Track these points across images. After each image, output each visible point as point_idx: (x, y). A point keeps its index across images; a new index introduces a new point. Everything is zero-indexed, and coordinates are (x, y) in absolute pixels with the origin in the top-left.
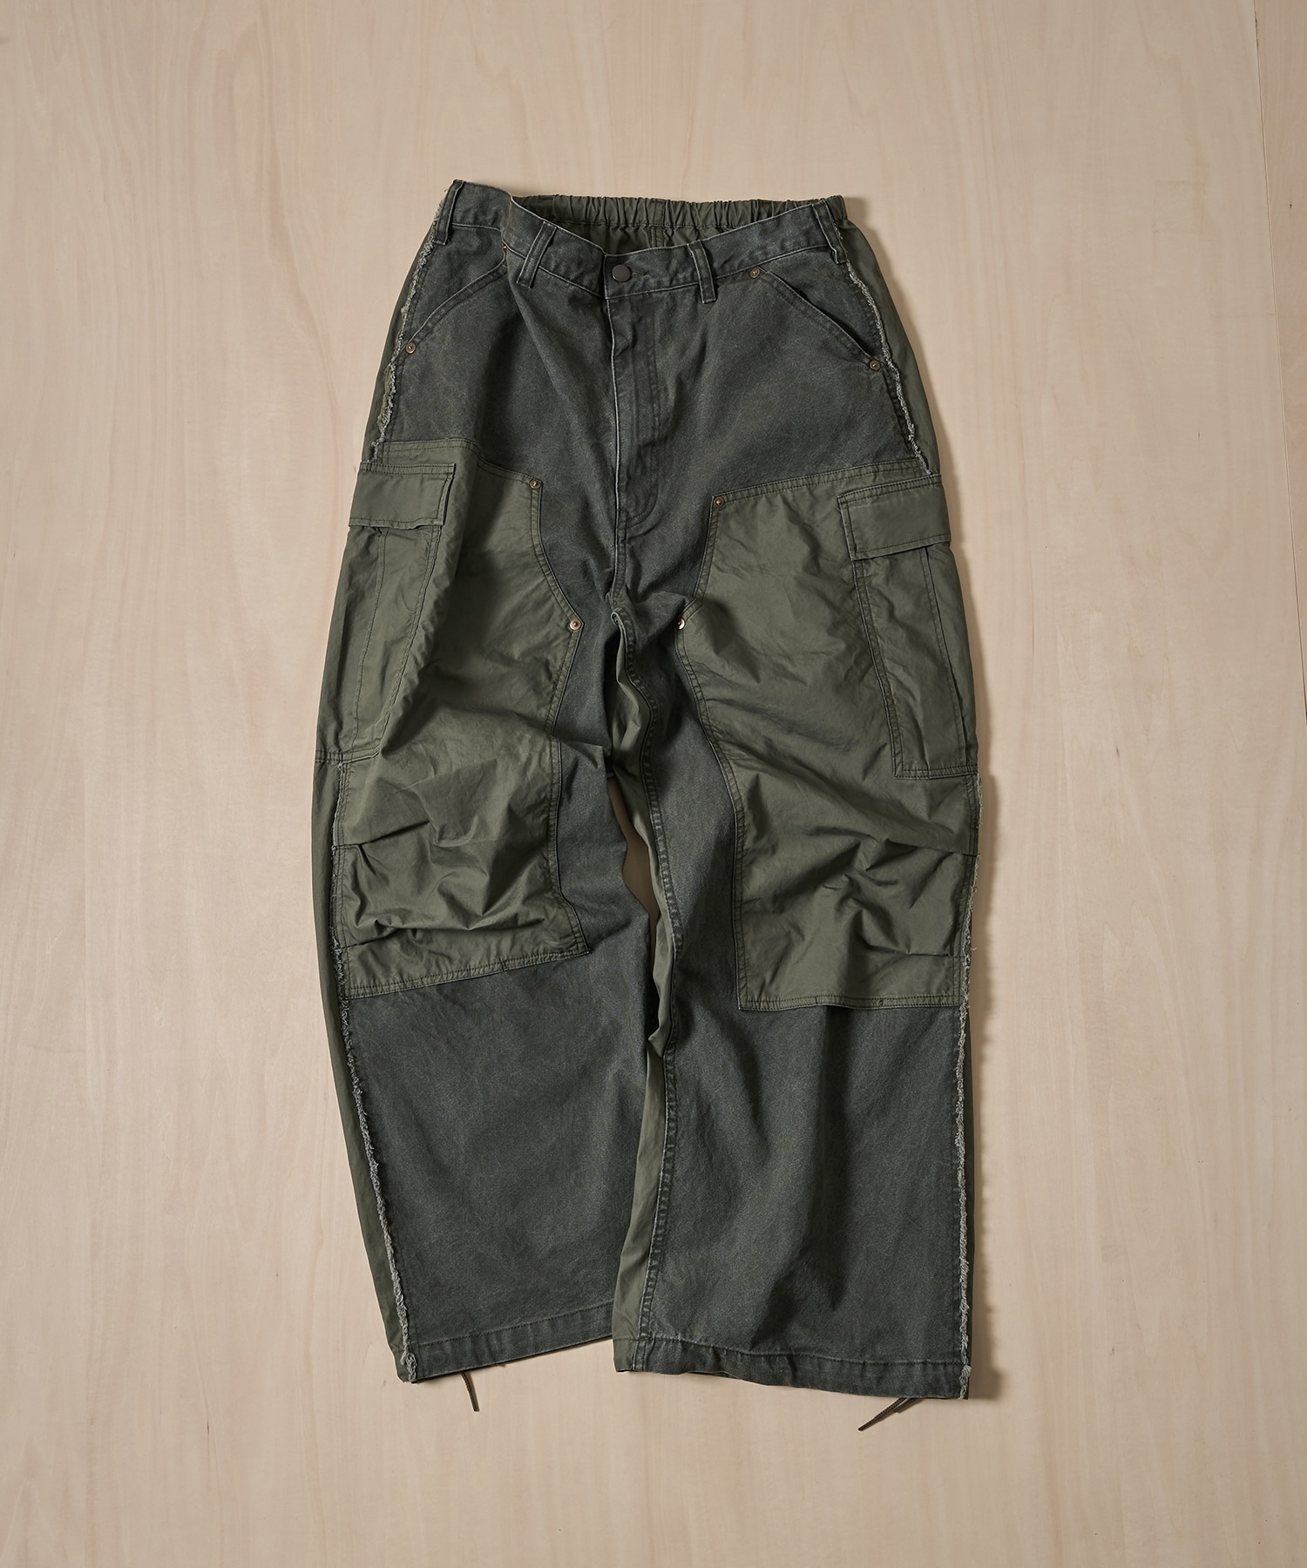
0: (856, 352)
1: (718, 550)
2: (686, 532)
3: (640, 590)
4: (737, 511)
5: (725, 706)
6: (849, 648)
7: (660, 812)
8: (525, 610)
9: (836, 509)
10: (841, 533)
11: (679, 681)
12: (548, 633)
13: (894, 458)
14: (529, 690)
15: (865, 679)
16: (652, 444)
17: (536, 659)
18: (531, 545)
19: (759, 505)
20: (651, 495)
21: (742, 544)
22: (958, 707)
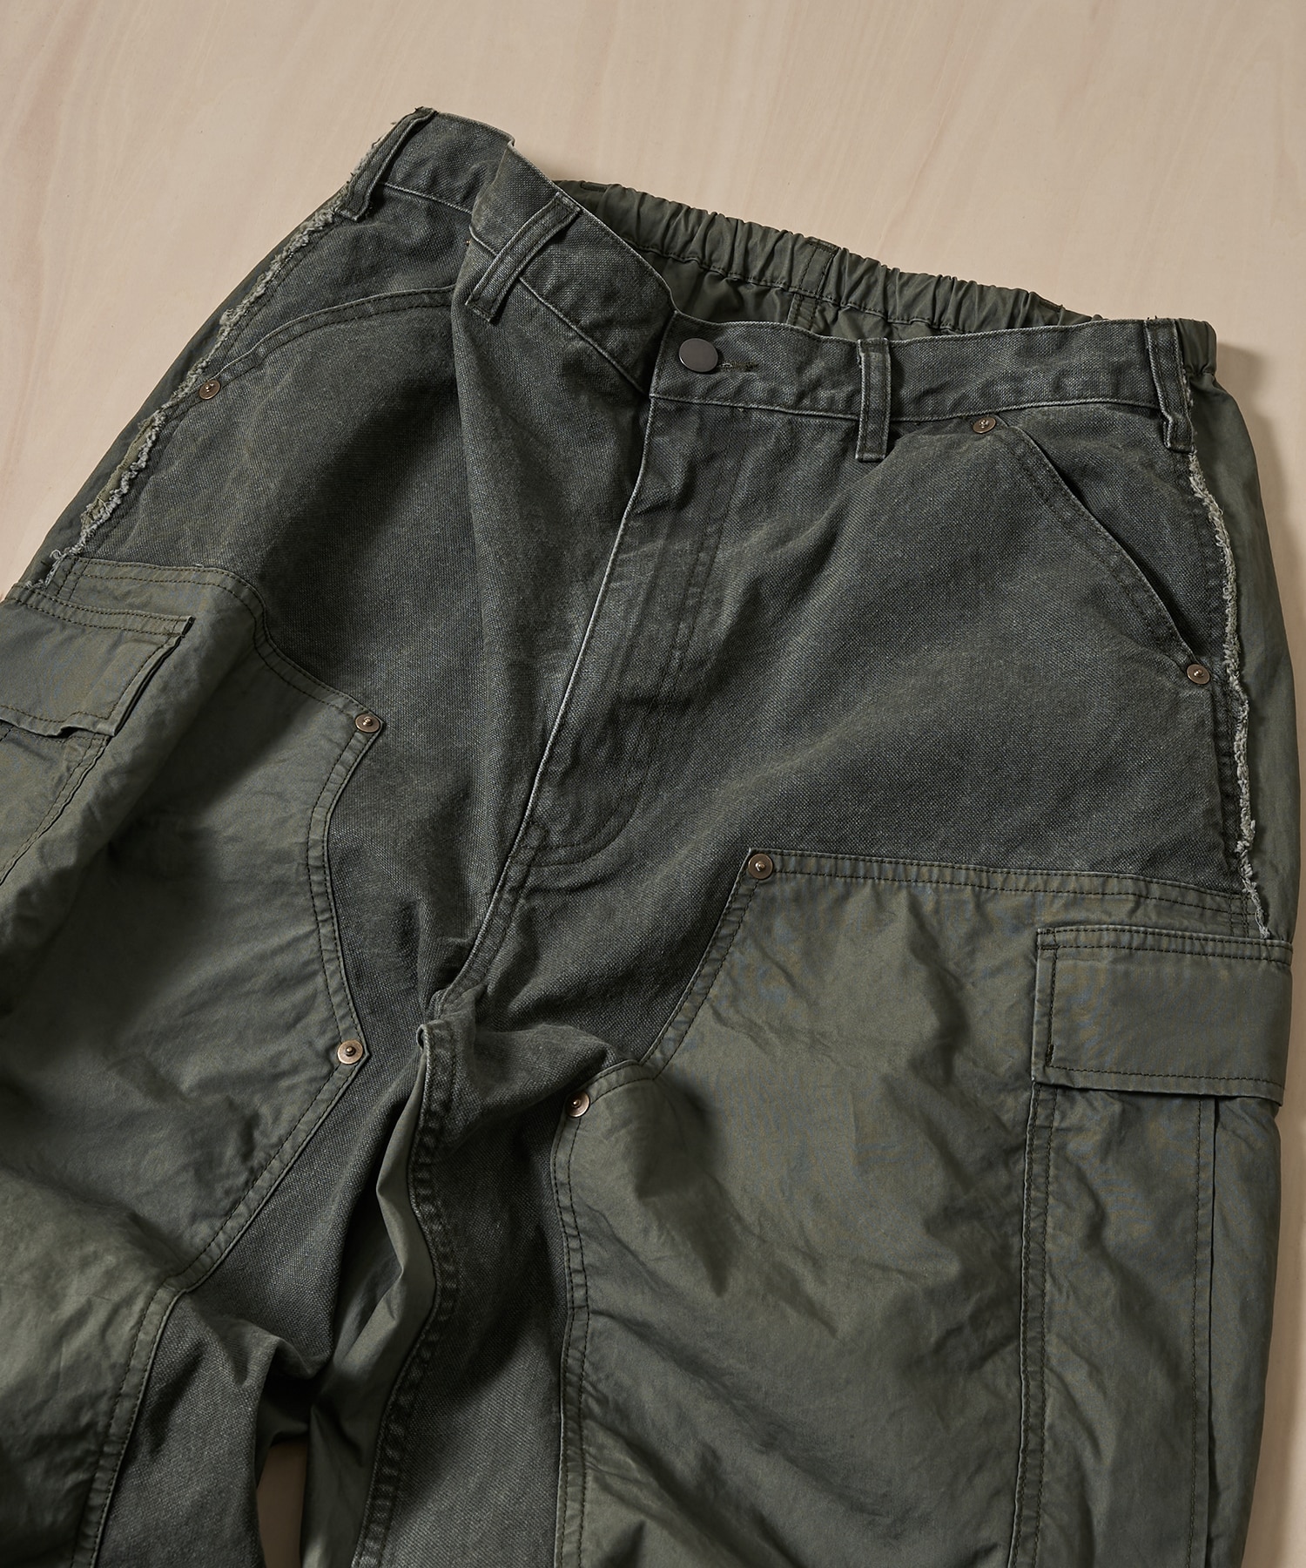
0: (1162, 631)
1: (729, 974)
2: (665, 908)
3: (515, 1005)
4: (797, 898)
5: (632, 1339)
6: (968, 1279)
7: (380, 1556)
8: (248, 986)
9: (1026, 958)
10: (1024, 1012)
11: (539, 1252)
12: (281, 1054)
13: (1190, 878)
14: (185, 1168)
15: (989, 1367)
16: (651, 702)
17: (231, 1104)
18: (302, 840)
19: (852, 900)
20: (612, 814)
21: (789, 977)
22: (1203, 1508)
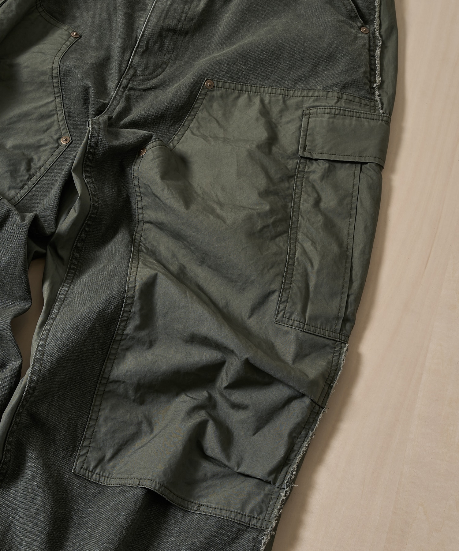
0: (353, 14)
1: (197, 120)
2: (175, 95)
3: (122, 123)
4: (222, 96)
5: (158, 230)
6: (272, 211)
7: (69, 288)
8: (30, 118)
9: (299, 118)
10: (297, 135)
11: (127, 202)
12: (41, 139)
13: (357, 94)
14: (7, 172)
15: (277, 239)
16: (174, 31)
17: (23, 154)
18: (50, 67)
19: (240, 98)
20: (159, 67)
21: (218, 122)
22: (347, 285)
